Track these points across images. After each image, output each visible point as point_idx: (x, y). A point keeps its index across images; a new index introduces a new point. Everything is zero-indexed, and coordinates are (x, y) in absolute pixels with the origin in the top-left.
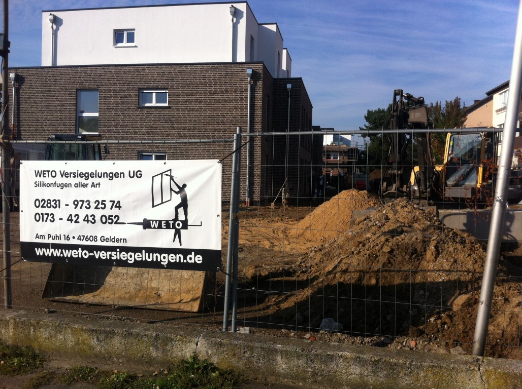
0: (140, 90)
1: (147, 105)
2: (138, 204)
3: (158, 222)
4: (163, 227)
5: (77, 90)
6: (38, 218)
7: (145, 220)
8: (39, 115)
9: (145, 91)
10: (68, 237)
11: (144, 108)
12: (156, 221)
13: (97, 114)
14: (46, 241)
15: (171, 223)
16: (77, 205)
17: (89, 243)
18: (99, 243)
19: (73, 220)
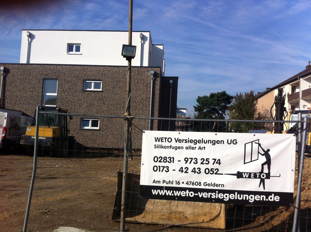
0: (84, 80)
1: (88, 89)
2: (233, 161)
3: (248, 174)
4: (252, 177)
5: (44, 79)
6: (156, 169)
7: (238, 172)
8: (18, 93)
9: (87, 81)
10: (178, 182)
11: (87, 91)
12: (247, 173)
13: (56, 94)
14: (161, 185)
15: (258, 174)
16: (187, 161)
17: (195, 187)
18: (202, 187)
19: (183, 171)
